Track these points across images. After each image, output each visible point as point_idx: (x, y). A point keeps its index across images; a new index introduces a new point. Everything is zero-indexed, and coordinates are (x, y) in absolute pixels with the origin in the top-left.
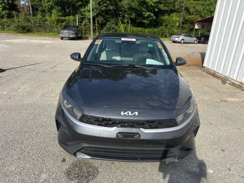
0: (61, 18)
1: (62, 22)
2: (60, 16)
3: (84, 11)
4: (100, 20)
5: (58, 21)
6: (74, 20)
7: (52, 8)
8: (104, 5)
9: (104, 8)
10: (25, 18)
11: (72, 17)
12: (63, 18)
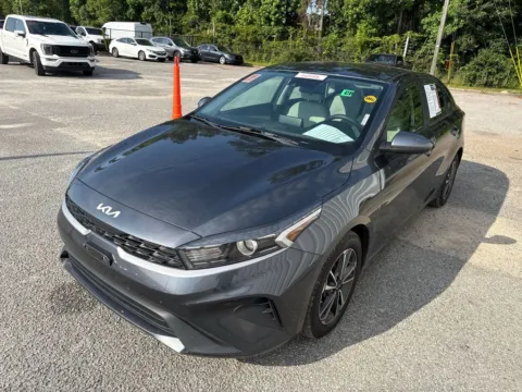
0: (373, 39)
1: (374, 47)
2: (371, 35)
3: (429, 24)
4: (464, 44)
5: (365, 45)
6: (399, 44)
7: (359, 18)
9: (481, 15)
10: (307, 40)
11: (396, 37)
12: (378, 39)
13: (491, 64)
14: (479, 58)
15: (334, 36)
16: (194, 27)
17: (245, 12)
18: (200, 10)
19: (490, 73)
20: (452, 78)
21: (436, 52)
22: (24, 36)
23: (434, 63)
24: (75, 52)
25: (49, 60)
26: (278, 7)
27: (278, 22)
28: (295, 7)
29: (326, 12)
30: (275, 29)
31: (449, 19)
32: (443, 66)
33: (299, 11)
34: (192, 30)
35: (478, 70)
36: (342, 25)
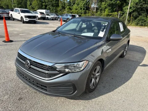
13: (142, 20)
14: (139, 18)
15: (99, 13)
16: (61, 11)
17: (75, 6)
18: (62, 6)
19: (142, 22)
20: (132, 23)
21: (127, 17)
22: (19, 13)
23: (126, 20)
24: (32, 17)
25: (26, 19)
26: (84, 5)
27: (84, 9)
28: (88, 5)
29: (97, 6)
30: (83, 11)
31: (130, 8)
32: (129, 20)
33: (89, 6)
34: (60, 12)
35: (139, 21)
36: (101, 10)
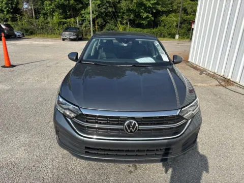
0: (62, 20)
1: (64, 24)
2: (61, 18)
3: (85, 13)
4: (100, 22)
5: (60, 23)
6: (74, 22)
7: (53, 11)
8: (104, 7)
9: (103, 10)
10: (28, 21)
11: (72, 20)
12: (65, 20)
13: (112, 30)
14: (107, 27)
15: (42, 19)
21: (91, 26)
26: (7, 4)
27: (8, 12)
28: (17, 5)
30: (8, 16)
31: (93, 12)
32: (94, 31)
33: (19, 6)
36: (45, 14)
